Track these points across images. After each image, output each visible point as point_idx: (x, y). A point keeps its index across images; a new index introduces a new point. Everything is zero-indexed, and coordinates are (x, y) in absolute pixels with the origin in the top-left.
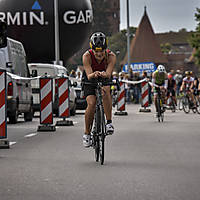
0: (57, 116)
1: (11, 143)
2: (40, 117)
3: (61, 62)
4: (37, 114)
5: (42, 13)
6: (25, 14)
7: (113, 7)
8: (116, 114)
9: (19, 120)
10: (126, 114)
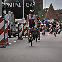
0: (24, 35)
1: (9, 44)
2: (18, 35)
3: (25, 19)
4: (17, 35)
5: (19, 3)
6: (14, 4)
7: (41, 2)
8: (42, 35)
9: (12, 36)
10: (45, 35)
